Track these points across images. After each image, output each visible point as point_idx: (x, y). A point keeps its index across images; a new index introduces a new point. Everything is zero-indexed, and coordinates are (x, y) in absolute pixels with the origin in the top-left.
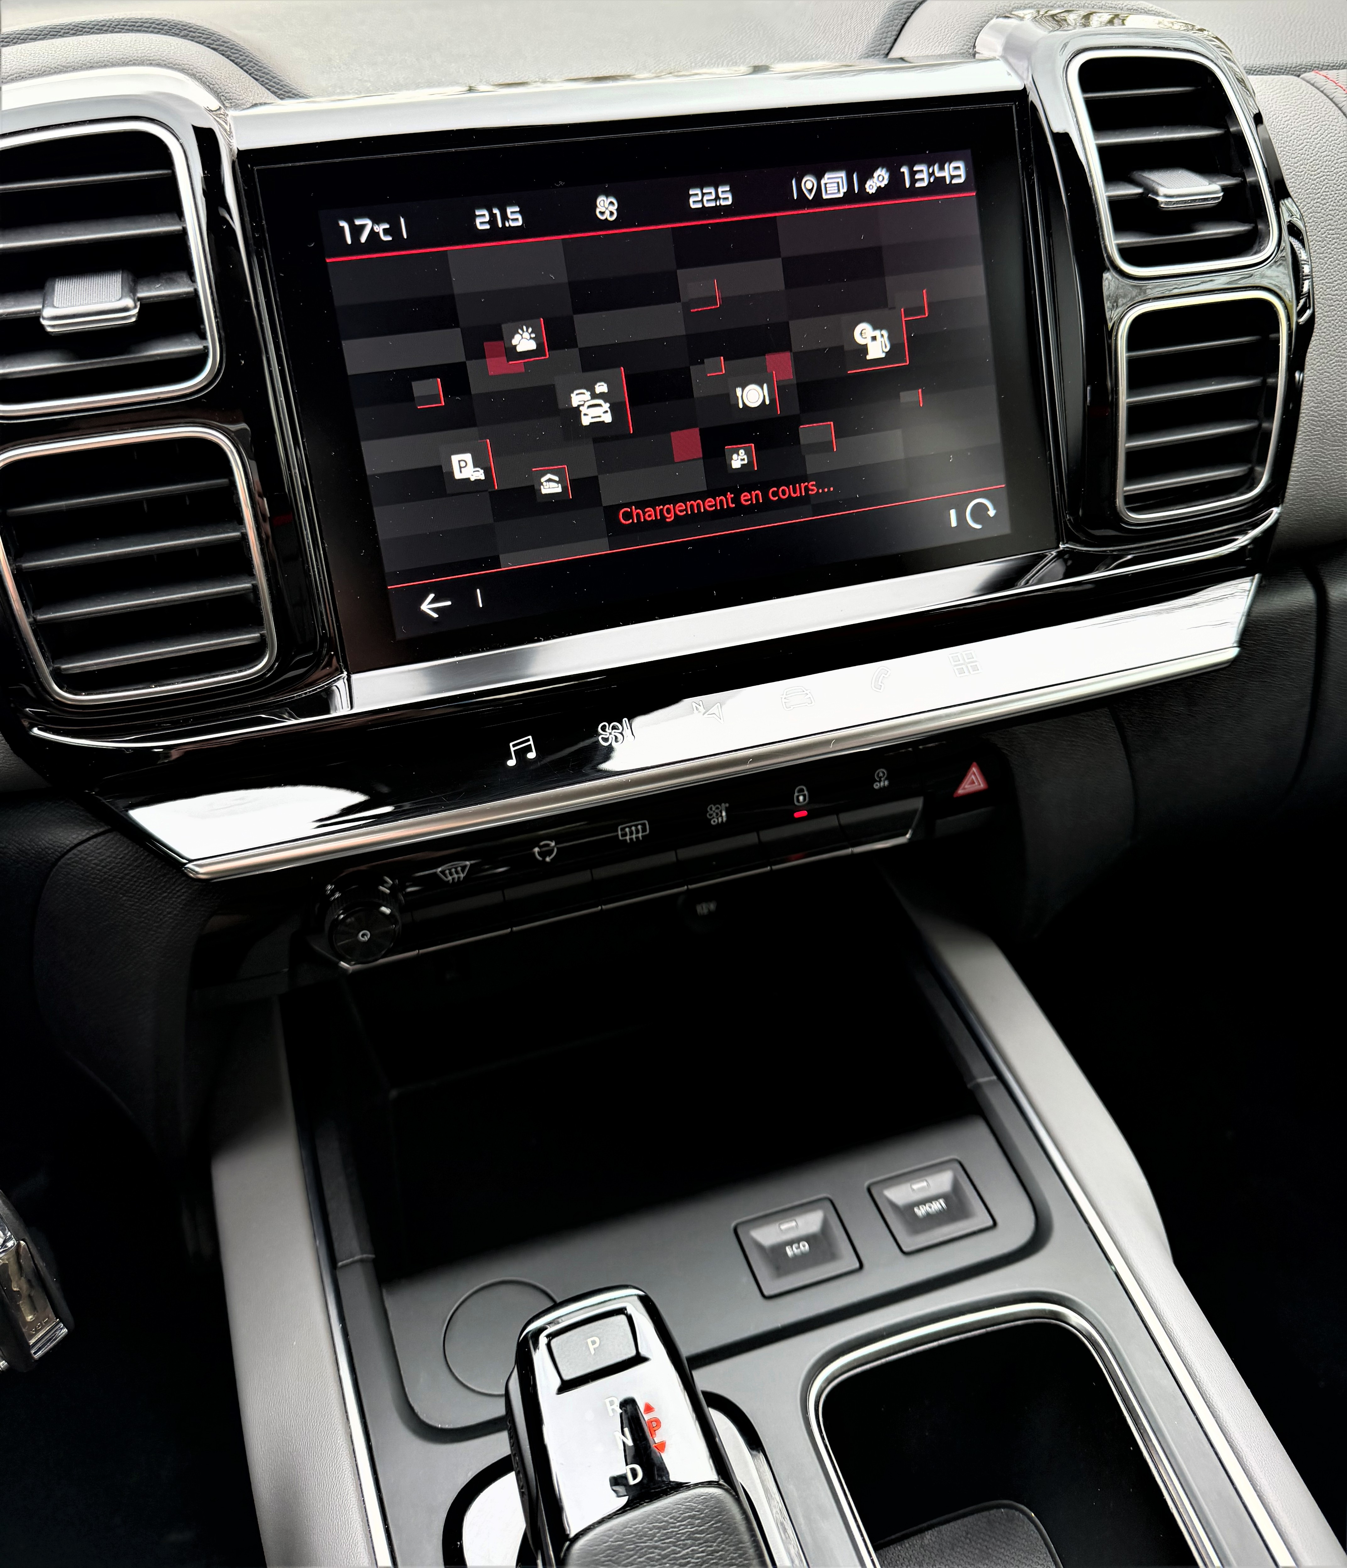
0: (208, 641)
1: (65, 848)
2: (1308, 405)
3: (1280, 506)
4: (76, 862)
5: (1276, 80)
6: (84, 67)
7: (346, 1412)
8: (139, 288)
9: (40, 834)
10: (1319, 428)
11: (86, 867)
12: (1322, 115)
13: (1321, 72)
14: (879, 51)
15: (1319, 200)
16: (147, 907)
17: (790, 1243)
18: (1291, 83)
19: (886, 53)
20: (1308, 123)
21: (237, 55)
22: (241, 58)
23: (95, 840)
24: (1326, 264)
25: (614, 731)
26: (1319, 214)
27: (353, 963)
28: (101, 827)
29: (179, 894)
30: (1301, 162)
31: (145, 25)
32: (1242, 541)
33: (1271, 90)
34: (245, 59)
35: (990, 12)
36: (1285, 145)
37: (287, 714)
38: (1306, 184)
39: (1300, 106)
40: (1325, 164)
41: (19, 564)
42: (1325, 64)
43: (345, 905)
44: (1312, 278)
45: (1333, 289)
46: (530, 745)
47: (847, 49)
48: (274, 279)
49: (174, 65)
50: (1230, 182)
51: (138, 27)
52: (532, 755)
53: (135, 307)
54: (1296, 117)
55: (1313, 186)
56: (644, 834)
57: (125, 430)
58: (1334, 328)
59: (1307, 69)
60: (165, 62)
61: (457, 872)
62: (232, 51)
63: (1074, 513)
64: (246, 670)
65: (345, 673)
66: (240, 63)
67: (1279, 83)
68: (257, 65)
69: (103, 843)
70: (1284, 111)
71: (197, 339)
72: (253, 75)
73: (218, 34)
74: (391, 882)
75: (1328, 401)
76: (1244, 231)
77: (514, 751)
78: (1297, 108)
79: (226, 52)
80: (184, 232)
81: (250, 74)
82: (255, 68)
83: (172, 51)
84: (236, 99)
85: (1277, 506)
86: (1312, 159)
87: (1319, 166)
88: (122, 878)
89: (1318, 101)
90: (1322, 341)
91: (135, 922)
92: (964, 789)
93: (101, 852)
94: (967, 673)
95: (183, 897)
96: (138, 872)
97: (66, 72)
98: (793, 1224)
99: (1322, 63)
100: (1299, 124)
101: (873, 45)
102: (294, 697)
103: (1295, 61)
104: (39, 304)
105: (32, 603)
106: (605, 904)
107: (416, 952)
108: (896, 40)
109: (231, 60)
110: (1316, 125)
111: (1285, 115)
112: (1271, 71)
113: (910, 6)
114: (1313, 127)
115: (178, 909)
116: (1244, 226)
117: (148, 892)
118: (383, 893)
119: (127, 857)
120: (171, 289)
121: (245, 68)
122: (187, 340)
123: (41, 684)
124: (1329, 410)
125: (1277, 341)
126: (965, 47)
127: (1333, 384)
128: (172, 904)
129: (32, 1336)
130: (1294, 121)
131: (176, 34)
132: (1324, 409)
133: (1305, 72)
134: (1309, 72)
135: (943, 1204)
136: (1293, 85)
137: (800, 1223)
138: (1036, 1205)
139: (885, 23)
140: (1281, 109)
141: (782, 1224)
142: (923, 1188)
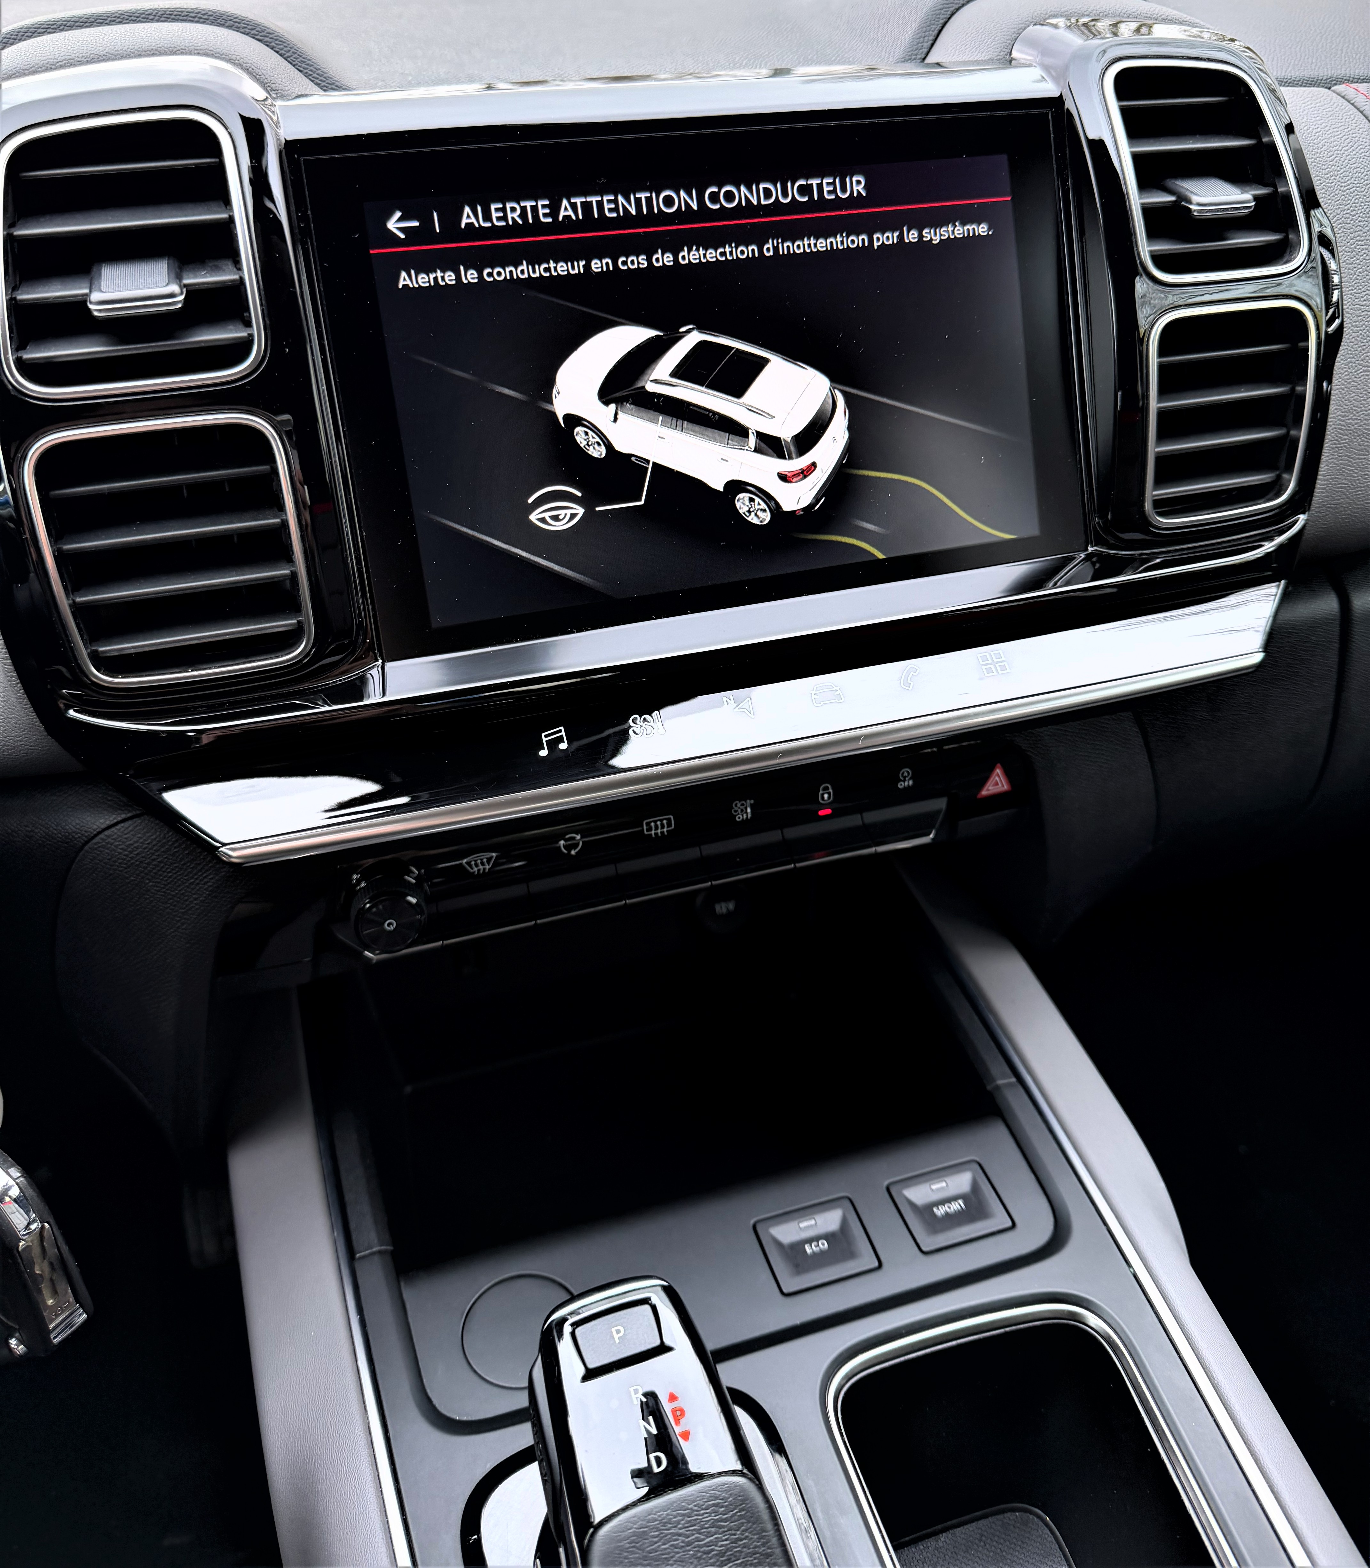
0: (245, 626)
1: (92, 833)
2: (1335, 413)
3: (1307, 513)
4: (103, 847)
5: (1308, 92)
6: (132, 55)
7: (364, 1403)
8: (185, 275)
9: (66, 818)
10: (1346, 437)
11: (113, 852)
12: (1352, 127)
13: (1351, 85)
14: (916, 55)
15: (1348, 211)
16: (173, 893)
17: (810, 1241)
18: (1321, 95)
19: (923, 57)
20: (1338, 135)
21: (282, 46)
22: (285, 49)
23: (122, 825)
24: (1355, 274)
25: (646, 723)
26: (1348, 225)
27: (377, 952)
28: (129, 812)
29: (206, 880)
30: (1332, 173)
31: (191, 15)
32: (1268, 547)
33: (1303, 102)
34: (289, 51)
35: (1027, 19)
36: (1315, 157)
37: (321, 701)
38: (1336, 195)
40: (1355, 176)
41: (60, 546)
42: (1356, 77)
43: (371, 894)
44: (1341, 288)
45: (1362, 299)
46: (562, 736)
47: (883, 53)
48: (319, 268)
49: (222, 55)
50: (1261, 191)
51: (183, 16)
52: (563, 746)
53: (182, 293)
54: (1327, 129)
55: (1343, 197)
56: (669, 829)
57: (169, 414)
58: (1362, 338)
59: (1337, 81)
60: (212, 52)
61: (483, 864)
62: (277, 42)
63: (1103, 516)
64: (282, 656)
65: (380, 661)
66: (285, 54)
67: (1311, 95)
68: (301, 56)
69: (130, 828)
70: (1315, 122)
71: (241, 326)
72: (297, 67)
73: (263, 25)
74: (417, 872)
75: (1355, 410)
76: (1275, 240)
77: (546, 741)
78: (1328, 119)
79: (271, 43)
80: (231, 220)
81: (294, 66)
82: (299, 60)
83: (219, 42)
84: (281, 90)
85: (1304, 513)
86: (1342, 171)
87: (1349, 178)
88: (149, 864)
90: (1350, 350)
91: (161, 907)
92: (988, 790)
93: (128, 837)
94: (995, 673)
95: (210, 884)
96: (166, 858)
97: (114, 60)
98: (813, 1222)
99: (1352, 76)
100: (1329, 136)
101: (909, 50)
102: (329, 684)
103: (1326, 74)
104: (86, 288)
105: (72, 585)
106: (629, 899)
107: (440, 943)
108: (932, 45)
109: (275, 51)
110: (1346, 137)
111: (1316, 127)
112: (1302, 83)
113: (947, 11)
114: (1344, 138)
115: (204, 895)
116: (1276, 235)
117: (175, 878)
118: (409, 882)
119: (154, 843)
120: (217, 276)
121: (289, 59)
122: (231, 327)
123: (79, 666)
124: (1357, 419)
125: (1306, 350)
126: (1002, 53)
127: (1361, 394)
128: (198, 890)
129: (52, 1321)
130: (1324, 133)
131: (221, 24)
132: (1351, 418)
133: (1335, 84)
134: (1340, 84)
135: (963, 1205)
136: (1324, 98)
137: (819, 1222)
138: (1055, 1207)
139: (922, 28)
140: (1312, 121)
141: (801, 1222)
142: (942, 1188)
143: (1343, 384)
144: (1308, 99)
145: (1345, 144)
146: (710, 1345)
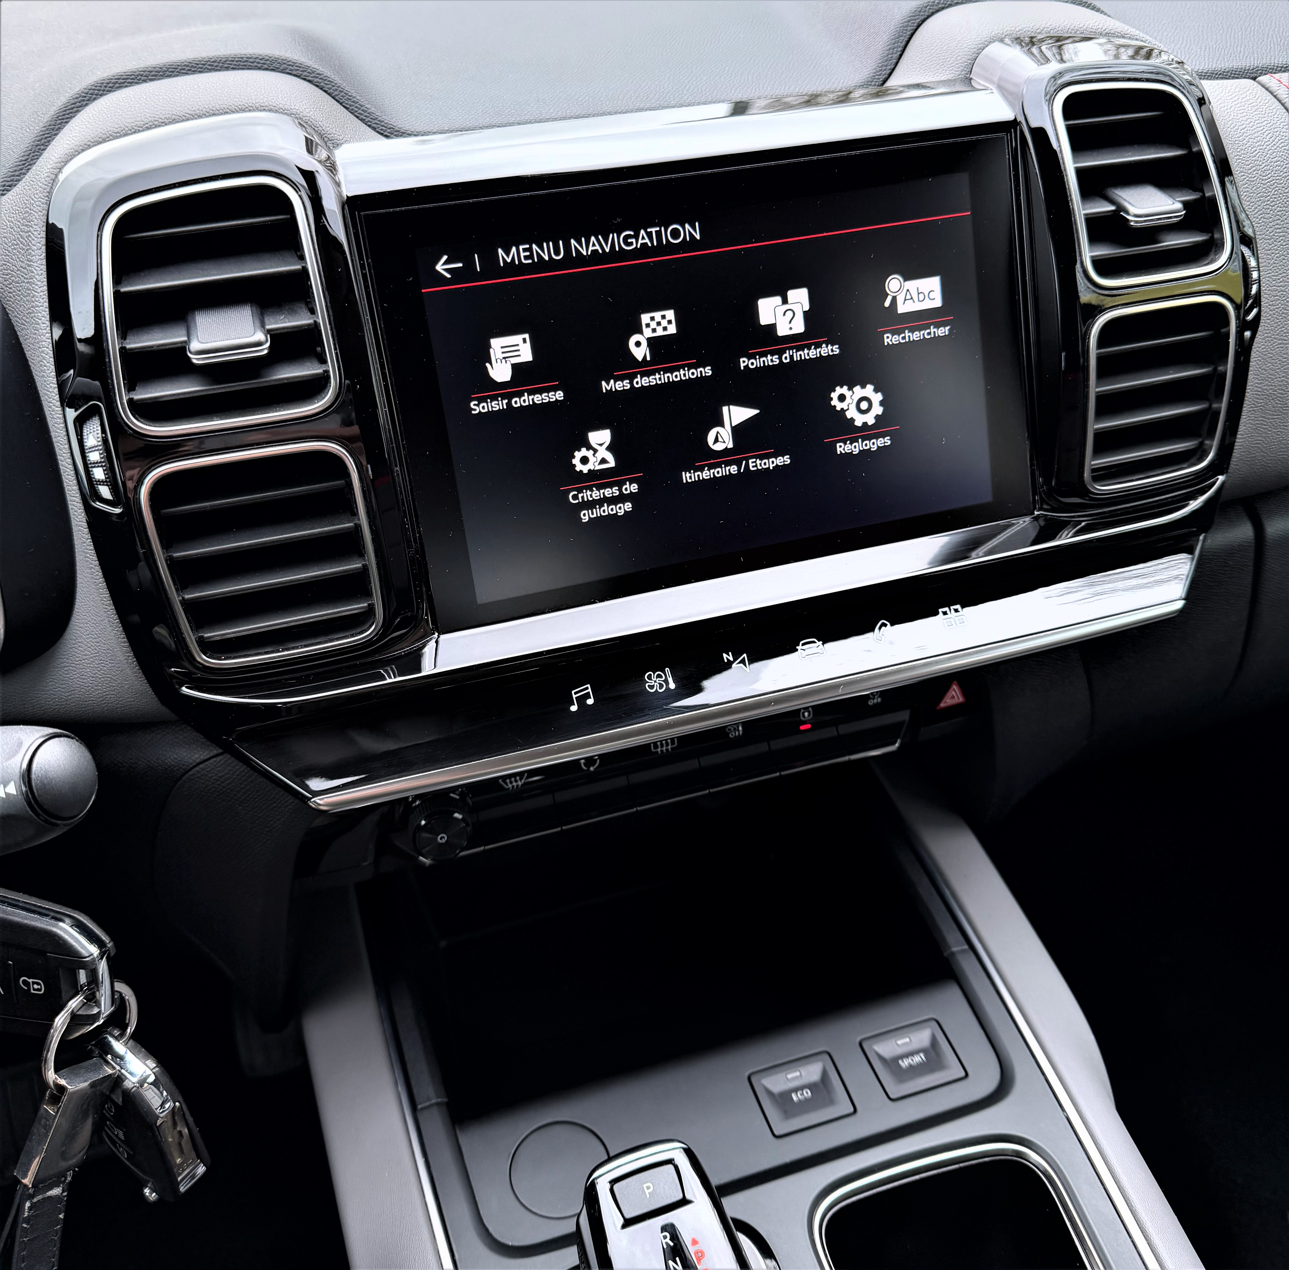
1: (188, 766)
2: (1254, 381)
3: (1225, 475)
4: (198, 777)
5: (1235, 85)
8: (267, 320)
10: (1261, 401)
11: (207, 782)
12: (1274, 122)
13: (1275, 75)
15: (1268, 203)
17: (796, 1090)
18: (1248, 88)
21: (330, 86)
22: (333, 88)
23: (215, 759)
25: (658, 679)
27: (430, 858)
30: (1254, 168)
31: (251, 60)
32: (1193, 505)
33: (1230, 97)
34: (337, 90)
35: (986, 39)
39: (1255, 113)
41: (171, 554)
42: (1279, 66)
44: (1259, 282)
46: (589, 692)
50: (1190, 197)
51: (243, 62)
52: (590, 702)
53: (267, 340)
56: (674, 746)
59: (1262, 71)
61: (516, 781)
62: (326, 82)
63: (1048, 484)
64: (354, 636)
65: (437, 634)
66: (333, 93)
67: (1238, 89)
68: (347, 94)
69: (222, 762)
70: (1241, 119)
71: (317, 363)
72: (344, 104)
73: (312, 67)
75: (1270, 378)
76: (1202, 241)
77: (576, 698)
79: (320, 83)
80: (305, 270)
82: (345, 98)
85: (1222, 474)
86: (1264, 165)
87: (1270, 171)
89: (1272, 108)
92: (946, 703)
93: (220, 770)
94: (954, 626)
96: (252, 787)
98: (798, 1074)
99: (1276, 65)
100: (1253, 132)
102: (395, 655)
103: (1252, 64)
104: (185, 336)
105: (182, 585)
106: (639, 806)
107: (482, 848)
108: (901, 56)
112: (1231, 74)
113: (914, 23)
114: (1266, 134)
116: (1203, 236)
120: (293, 320)
121: (337, 98)
122: (308, 364)
123: (189, 652)
124: (1272, 385)
125: (1228, 335)
126: (964, 72)
130: (1249, 129)
132: (1268, 385)
133: (1261, 74)
134: (1265, 74)
135: (923, 1057)
136: (1250, 91)
137: (803, 1073)
138: (1001, 1059)
139: (892, 40)
140: (1238, 117)
141: (789, 1073)
142: (906, 1043)
143: (1260, 357)
144: (1236, 94)
145: (1268, 139)
146: (715, 1181)
